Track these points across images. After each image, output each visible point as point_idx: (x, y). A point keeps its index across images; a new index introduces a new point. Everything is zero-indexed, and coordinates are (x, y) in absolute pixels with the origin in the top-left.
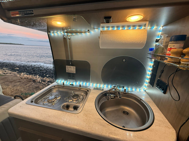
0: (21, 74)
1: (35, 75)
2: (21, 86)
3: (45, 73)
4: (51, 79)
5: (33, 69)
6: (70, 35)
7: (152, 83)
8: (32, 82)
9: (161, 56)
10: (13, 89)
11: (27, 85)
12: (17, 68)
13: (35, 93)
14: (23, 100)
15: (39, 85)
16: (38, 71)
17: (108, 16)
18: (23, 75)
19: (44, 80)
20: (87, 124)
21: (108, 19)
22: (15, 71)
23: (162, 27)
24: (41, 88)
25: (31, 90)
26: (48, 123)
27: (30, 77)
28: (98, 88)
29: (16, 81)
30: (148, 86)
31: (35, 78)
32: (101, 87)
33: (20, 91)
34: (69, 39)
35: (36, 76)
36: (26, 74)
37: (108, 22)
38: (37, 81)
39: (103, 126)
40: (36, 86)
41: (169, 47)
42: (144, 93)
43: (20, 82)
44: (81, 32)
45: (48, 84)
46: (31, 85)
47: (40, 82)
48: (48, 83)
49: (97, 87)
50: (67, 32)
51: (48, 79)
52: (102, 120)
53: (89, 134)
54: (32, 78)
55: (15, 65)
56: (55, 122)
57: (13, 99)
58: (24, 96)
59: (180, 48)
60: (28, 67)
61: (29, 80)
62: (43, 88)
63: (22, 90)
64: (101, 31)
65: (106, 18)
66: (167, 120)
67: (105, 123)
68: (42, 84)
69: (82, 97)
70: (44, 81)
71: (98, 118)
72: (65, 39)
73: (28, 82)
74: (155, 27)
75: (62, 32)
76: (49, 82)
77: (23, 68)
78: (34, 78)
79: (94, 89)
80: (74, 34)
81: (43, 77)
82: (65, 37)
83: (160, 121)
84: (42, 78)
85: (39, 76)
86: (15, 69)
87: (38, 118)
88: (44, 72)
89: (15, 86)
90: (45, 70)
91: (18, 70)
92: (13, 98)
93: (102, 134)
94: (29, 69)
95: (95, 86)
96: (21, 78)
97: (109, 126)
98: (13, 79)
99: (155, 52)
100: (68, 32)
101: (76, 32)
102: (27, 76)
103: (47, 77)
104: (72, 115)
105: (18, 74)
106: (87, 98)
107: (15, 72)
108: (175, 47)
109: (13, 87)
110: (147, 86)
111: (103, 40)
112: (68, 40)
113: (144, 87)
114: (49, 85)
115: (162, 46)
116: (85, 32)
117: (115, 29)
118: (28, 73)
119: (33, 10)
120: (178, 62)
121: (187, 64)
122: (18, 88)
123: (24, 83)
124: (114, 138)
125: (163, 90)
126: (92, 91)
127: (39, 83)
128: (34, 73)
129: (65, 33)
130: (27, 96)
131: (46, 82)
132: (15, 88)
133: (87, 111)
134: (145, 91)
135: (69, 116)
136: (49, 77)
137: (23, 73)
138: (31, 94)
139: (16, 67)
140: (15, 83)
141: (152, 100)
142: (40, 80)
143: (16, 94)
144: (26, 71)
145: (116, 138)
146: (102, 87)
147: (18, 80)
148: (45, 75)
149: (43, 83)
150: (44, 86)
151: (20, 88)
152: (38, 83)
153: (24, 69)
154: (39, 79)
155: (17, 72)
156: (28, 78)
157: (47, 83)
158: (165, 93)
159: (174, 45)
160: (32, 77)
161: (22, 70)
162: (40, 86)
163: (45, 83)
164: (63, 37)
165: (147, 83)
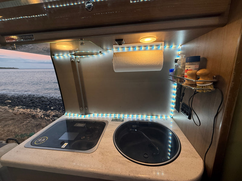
0: (15, 108)
1: (34, 108)
2: (15, 125)
3: (49, 104)
4: (57, 112)
5: (31, 100)
6: (79, 58)
7: (177, 108)
8: (31, 119)
9: (180, 78)
10: (4, 130)
11: (23, 123)
12: (8, 101)
13: (35, 133)
14: (19, 144)
15: (41, 121)
16: (38, 102)
17: (119, 39)
18: (18, 110)
19: (48, 114)
20: (103, 164)
21: (120, 42)
22: (6, 104)
23: (181, 46)
24: (43, 126)
25: (29, 130)
26: (55, 169)
27: (27, 111)
28: (118, 119)
29: (7, 118)
30: (175, 112)
31: (35, 113)
32: (120, 117)
33: (14, 132)
34: (79, 62)
35: (37, 110)
36: (21, 108)
37: (120, 44)
38: (37, 116)
39: (123, 164)
40: (37, 124)
41: (186, 69)
42: (172, 121)
43: (13, 119)
44: (92, 54)
45: (53, 120)
46: (29, 122)
47: (41, 117)
48: (53, 118)
49: (116, 118)
50: (75, 55)
51: (53, 113)
52: (122, 157)
53: (106, 175)
54: (30, 113)
55: (5, 96)
56: (63, 166)
57: (4, 144)
58: (19, 138)
59: (195, 69)
60: (24, 98)
61: (26, 116)
62: (47, 125)
63: (17, 130)
64: (114, 54)
65: (117, 40)
66: (194, 150)
67: (126, 161)
68: (44, 120)
69: (97, 131)
70: (48, 116)
71: (117, 156)
72: (73, 62)
73: (25, 119)
74: (173, 46)
75: (69, 55)
76: (54, 116)
77: (16, 100)
78: (33, 113)
79: (113, 120)
80: (84, 56)
81: (46, 110)
82: (72, 61)
83: (187, 151)
84: (45, 112)
85: (40, 109)
86: (5, 103)
87: (42, 164)
88: (47, 103)
89: (6, 125)
90: (49, 100)
91: (10, 103)
92: (4, 142)
93: (122, 173)
94: (26, 101)
95: (113, 117)
96: (15, 114)
97: (130, 164)
98: (2, 116)
99: (175, 73)
100: (77, 54)
101: (86, 54)
102: (24, 110)
103: (52, 110)
104: (85, 156)
105: (10, 109)
106: (104, 133)
107: (6, 106)
108: (191, 68)
109: (3, 128)
110: (173, 112)
111: (117, 63)
112: (77, 63)
113: (171, 114)
114: (55, 120)
115: (180, 67)
116: (97, 54)
117: (131, 49)
118: (24, 107)
119: (33, 35)
120: (194, 84)
121: (202, 86)
122: (11, 128)
123: (19, 120)
124: (135, 177)
125: (187, 115)
126: (109, 123)
127: (41, 119)
128: (33, 106)
129: (73, 56)
130: (24, 138)
131: (50, 116)
132: (6, 129)
133: (104, 149)
134: (172, 118)
135: (82, 157)
136: (54, 109)
137: (17, 107)
138: (29, 135)
139: (7, 99)
140: (6, 121)
141: (180, 127)
142: (42, 115)
143: (7, 137)
144: (22, 104)
145: (138, 176)
146: (122, 117)
147: (10, 118)
148: (48, 108)
149: (46, 119)
150: (48, 123)
151: (14, 128)
152: (39, 120)
153: (19, 102)
154: (40, 113)
155: (9, 106)
156: (24, 113)
157: (51, 118)
158: (190, 118)
159: (190, 66)
160: (30, 111)
161: (16, 103)
162: (43, 123)
163: (49, 118)
164: (71, 60)
165: (173, 108)
